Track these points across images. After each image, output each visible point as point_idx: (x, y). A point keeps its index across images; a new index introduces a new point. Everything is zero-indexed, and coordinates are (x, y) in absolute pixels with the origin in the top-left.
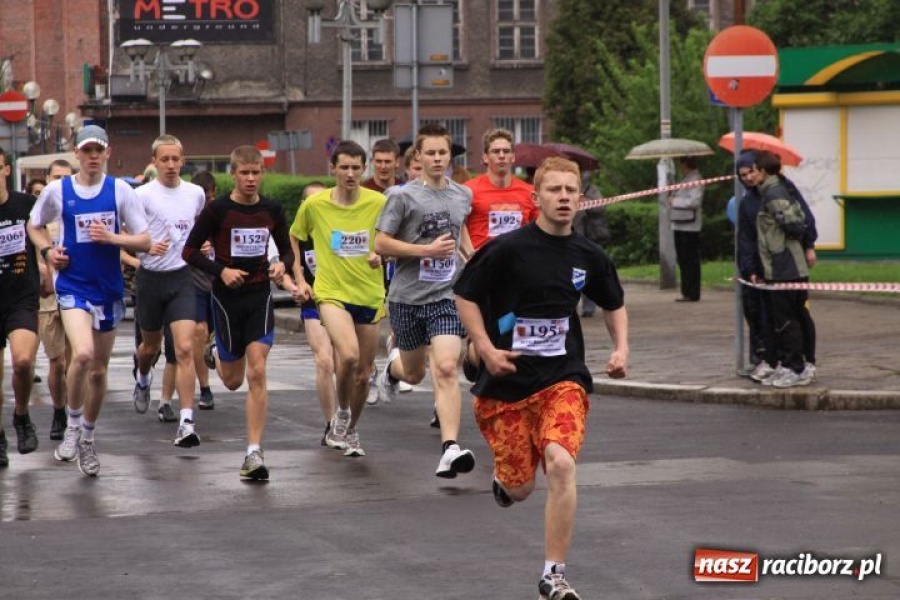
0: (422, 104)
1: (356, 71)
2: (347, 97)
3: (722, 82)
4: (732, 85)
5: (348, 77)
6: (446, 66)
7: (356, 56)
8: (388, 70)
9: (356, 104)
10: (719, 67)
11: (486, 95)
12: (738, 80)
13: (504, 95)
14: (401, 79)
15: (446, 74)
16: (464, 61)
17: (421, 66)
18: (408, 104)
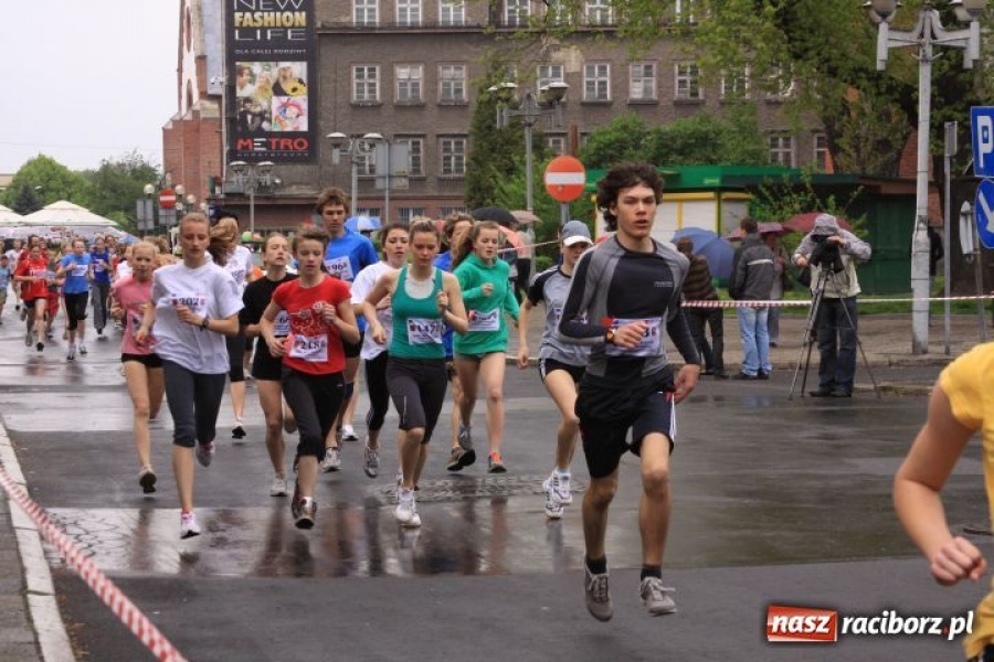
0: (391, 199)
1: (360, 180)
2: (354, 195)
3: (554, 187)
4: (560, 189)
5: (354, 184)
6: (405, 177)
7: (359, 172)
8: (372, 180)
9: (359, 199)
10: (553, 179)
11: (436, 194)
12: (563, 186)
13: (446, 194)
14: (379, 184)
15: (405, 182)
16: (423, 174)
17: (390, 177)
18: (383, 199)
